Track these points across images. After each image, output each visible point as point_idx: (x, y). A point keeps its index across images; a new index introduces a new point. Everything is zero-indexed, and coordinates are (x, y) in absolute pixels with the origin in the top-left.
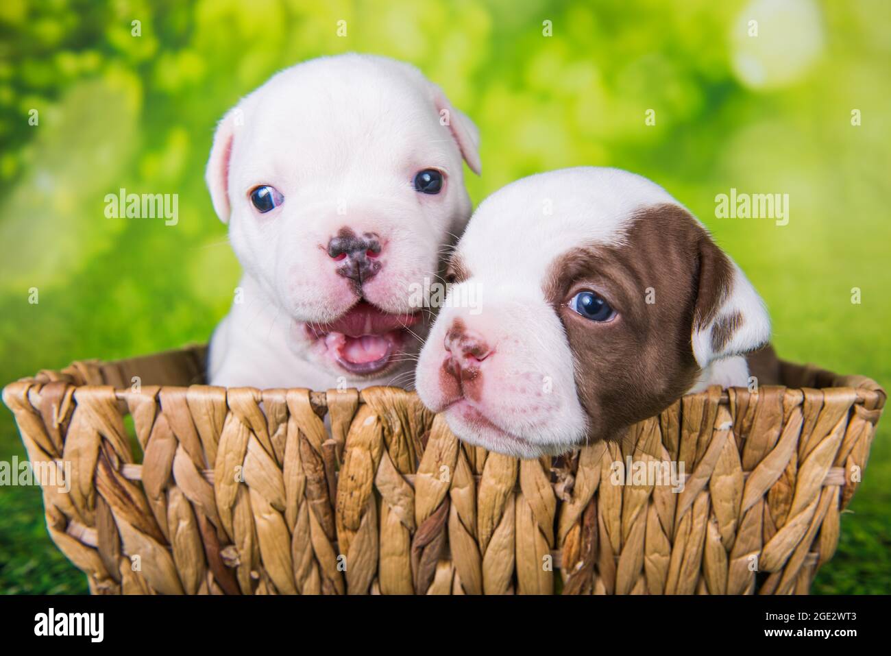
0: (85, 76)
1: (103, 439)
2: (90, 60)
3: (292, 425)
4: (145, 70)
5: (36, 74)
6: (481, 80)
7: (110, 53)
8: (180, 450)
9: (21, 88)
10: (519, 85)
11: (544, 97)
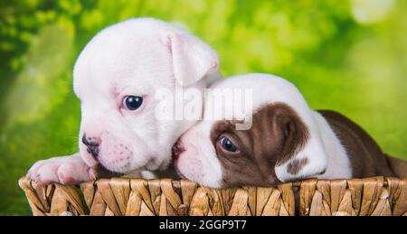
0: (49, 22)
1: (69, 203)
2: (51, 15)
3: (163, 197)
4: (76, 19)
5: (27, 22)
6: (232, 21)
7: (60, 11)
8: (107, 209)
9: (20, 28)
10: (250, 24)
11: (262, 29)
